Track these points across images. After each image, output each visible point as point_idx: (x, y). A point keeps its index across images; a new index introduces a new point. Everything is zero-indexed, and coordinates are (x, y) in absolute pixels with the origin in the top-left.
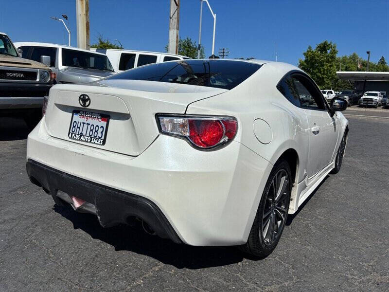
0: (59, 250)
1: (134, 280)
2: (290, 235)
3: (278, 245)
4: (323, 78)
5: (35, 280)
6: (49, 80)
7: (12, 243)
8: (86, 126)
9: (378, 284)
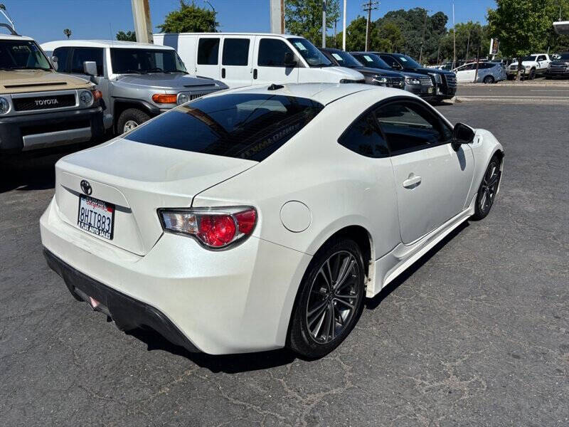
0: (85, 350)
1: (160, 388)
2: (369, 324)
3: (347, 339)
4: (527, 37)
5: (55, 388)
6: (92, 102)
7: (36, 342)
8: (93, 214)
9: (450, 392)
